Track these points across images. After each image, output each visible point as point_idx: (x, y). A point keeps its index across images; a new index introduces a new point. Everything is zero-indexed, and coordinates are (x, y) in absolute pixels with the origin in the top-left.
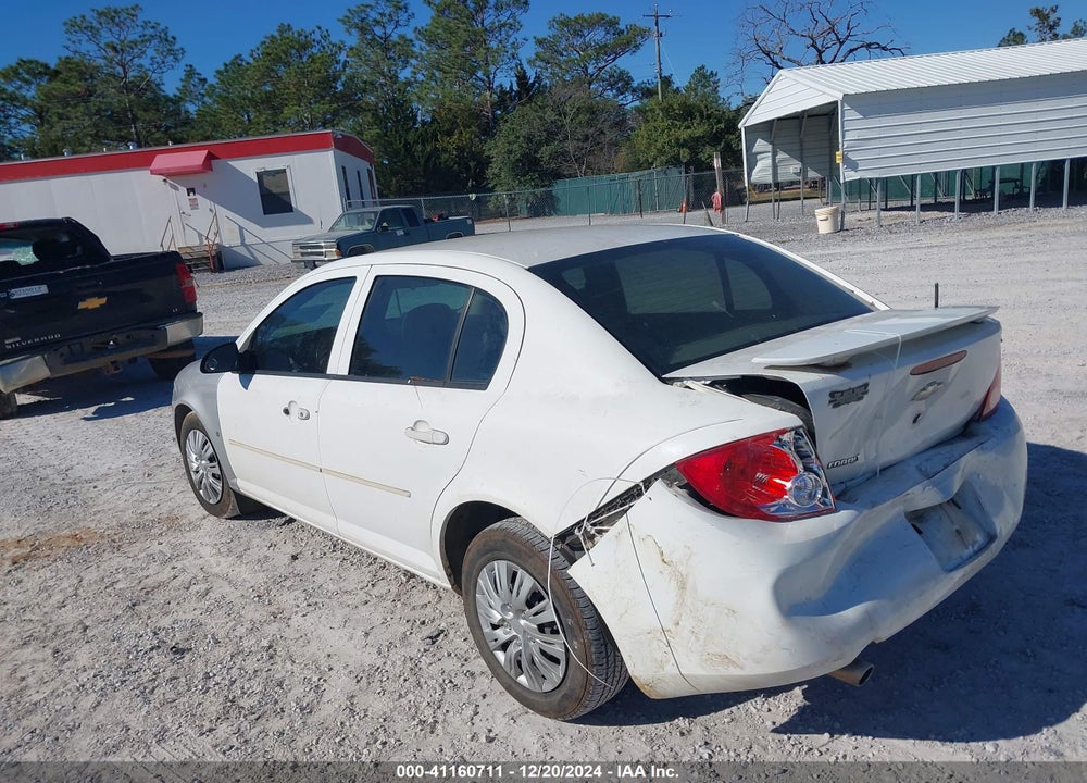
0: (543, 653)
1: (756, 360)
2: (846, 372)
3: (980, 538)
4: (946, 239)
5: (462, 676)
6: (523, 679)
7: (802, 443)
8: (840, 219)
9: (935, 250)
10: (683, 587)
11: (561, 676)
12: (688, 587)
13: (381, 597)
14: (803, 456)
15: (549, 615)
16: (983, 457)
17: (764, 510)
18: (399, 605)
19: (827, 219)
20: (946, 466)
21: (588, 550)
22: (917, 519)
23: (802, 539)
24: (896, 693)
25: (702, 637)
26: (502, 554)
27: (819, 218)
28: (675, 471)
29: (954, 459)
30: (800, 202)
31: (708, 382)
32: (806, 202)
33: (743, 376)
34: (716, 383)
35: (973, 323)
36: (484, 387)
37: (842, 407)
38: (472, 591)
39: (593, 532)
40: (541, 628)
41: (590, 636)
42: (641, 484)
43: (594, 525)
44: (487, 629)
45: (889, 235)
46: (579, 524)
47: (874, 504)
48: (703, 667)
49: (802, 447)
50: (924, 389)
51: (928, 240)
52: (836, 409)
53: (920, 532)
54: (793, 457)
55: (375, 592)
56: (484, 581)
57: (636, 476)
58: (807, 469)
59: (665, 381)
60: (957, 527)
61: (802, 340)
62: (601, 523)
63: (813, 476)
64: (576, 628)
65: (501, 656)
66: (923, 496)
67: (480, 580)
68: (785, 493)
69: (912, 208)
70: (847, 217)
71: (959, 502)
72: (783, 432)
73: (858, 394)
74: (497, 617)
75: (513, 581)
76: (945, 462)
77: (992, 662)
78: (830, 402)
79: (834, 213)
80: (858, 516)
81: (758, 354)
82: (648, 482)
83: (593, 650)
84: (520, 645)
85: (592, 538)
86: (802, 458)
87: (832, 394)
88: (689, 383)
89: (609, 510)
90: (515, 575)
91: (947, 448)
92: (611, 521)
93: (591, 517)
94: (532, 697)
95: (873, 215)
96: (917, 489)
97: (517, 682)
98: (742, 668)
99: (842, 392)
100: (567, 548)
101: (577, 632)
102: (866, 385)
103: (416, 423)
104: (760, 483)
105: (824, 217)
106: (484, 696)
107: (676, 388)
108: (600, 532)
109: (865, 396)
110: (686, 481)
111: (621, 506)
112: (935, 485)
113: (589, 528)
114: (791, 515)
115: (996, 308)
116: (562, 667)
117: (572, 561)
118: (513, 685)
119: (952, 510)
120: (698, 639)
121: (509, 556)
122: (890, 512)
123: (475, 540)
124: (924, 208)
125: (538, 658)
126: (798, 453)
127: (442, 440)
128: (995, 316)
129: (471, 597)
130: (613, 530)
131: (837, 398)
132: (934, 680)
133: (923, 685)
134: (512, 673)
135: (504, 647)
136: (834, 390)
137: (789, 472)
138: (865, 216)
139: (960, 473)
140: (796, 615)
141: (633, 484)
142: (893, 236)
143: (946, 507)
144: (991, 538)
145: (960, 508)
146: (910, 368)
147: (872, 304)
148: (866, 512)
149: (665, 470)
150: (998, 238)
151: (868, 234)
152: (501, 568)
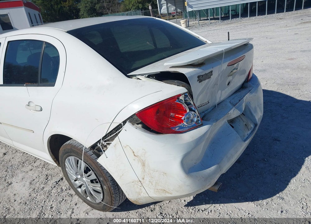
0: (94, 190)
1: (165, 64)
2: (203, 67)
3: (252, 126)
4: (218, 28)
5: (67, 197)
6: (88, 198)
7: (187, 99)
8: (188, 23)
9: (216, 31)
10: (144, 165)
11: (102, 198)
12: (146, 165)
13: (37, 167)
14: (188, 104)
15: (93, 177)
16: (251, 95)
17: (174, 129)
18: (44, 169)
19: (184, 23)
20: (240, 101)
21: (104, 151)
22: (232, 122)
23: (191, 140)
24: (225, 182)
25: (154, 184)
26: (72, 154)
27: (182, 23)
28: (136, 117)
29: (242, 98)
30: (176, 19)
31: (146, 76)
32: (177, 19)
33: (161, 72)
34: (150, 76)
35: (244, 45)
36: (53, 85)
37: (202, 82)
38: (64, 168)
39: (105, 144)
40: (92, 181)
41: (110, 184)
42: (122, 124)
43: (105, 141)
44: (73, 181)
45: (202, 27)
46: (99, 141)
47: (217, 120)
48: (156, 194)
49: (187, 100)
50: (232, 72)
51: (213, 28)
52: (200, 83)
53: (233, 127)
54: (184, 105)
55: (35, 165)
56: (67, 164)
57: (119, 121)
58: (191, 110)
59: (129, 77)
60: (245, 123)
61: (183, 55)
62: (108, 140)
63: (193, 113)
64: (105, 182)
65: (79, 190)
66: (234, 113)
67: (66, 164)
68: (182, 121)
69: (208, 19)
70: (190, 23)
71: (245, 114)
72: (180, 95)
73: (208, 76)
74: (75, 177)
75: (78, 163)
76: (239, 99)
77: (255, 165)
78: (198, 80)
79: (186, 21)
80: (211, 126)
81: (166, 62)
82: (125, 122)
83: (112, 189)
84: (85, 187)
85: (106, 146)
86: (188, 105)
87: (199, 77)
88: (139, 77)
89: (111, 135)
90: (78, 161)
91: (239, 94)
92: (112, 139)
93: (104, 138)
94: (93, 205)
95: (197, 22)
96: (232, 111)
97: (87, 199)
98: (171, 194)
99: (202, 76)
100: (96, 151)
101: (105, 183)
102: (212, 72)
103: (29, 103)
104: (172, 117)
105: (183, 23)
106: (76, 204)
107: (134, 80)
108: (109, 144)
109: (212, 76)
110: (141, 121)
111: (115, 133)
112: (237, 108)
113: (103, 143)
114: (185, 129)
115: (251, 39)
116: (102, 194)
117: (98, 156)
118: (86, 200)
119: (243, 117)
120: (152, 184)
121: (75, 155)
122: (222, 122)
123: (61, 149)
124: (211, 19)
125: (92, 192)
126: (186, 103)
127: (39, 110)
128: (251, 42)
129: (64, 169)
130: (113, 143)
131: (201, 79)
132: (237, 175)
133: (234, 177)
134: (85, 196)
135: (80, 187)
136: (199, 75)
137: (183, 112)
138: (195, 22)
139: (244, 102)
140: (191, 172)
141: (119, 124)
142: (203, 27)
143: (241, 116)
144: (256, 125)
145: (244, 115)
146: (227, 63)
147: (206, 42)
148: (214, 124)
149: (131, 117)
150: (232, 27)
151: (196, 27)
152: (72, 158)
